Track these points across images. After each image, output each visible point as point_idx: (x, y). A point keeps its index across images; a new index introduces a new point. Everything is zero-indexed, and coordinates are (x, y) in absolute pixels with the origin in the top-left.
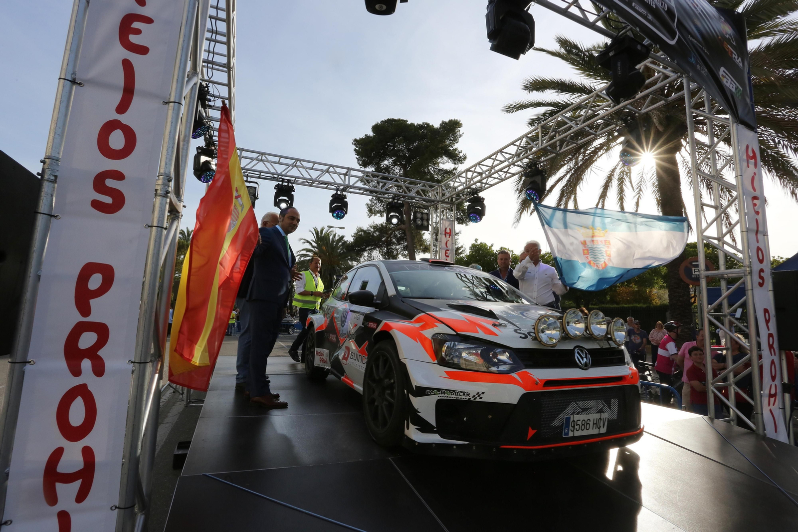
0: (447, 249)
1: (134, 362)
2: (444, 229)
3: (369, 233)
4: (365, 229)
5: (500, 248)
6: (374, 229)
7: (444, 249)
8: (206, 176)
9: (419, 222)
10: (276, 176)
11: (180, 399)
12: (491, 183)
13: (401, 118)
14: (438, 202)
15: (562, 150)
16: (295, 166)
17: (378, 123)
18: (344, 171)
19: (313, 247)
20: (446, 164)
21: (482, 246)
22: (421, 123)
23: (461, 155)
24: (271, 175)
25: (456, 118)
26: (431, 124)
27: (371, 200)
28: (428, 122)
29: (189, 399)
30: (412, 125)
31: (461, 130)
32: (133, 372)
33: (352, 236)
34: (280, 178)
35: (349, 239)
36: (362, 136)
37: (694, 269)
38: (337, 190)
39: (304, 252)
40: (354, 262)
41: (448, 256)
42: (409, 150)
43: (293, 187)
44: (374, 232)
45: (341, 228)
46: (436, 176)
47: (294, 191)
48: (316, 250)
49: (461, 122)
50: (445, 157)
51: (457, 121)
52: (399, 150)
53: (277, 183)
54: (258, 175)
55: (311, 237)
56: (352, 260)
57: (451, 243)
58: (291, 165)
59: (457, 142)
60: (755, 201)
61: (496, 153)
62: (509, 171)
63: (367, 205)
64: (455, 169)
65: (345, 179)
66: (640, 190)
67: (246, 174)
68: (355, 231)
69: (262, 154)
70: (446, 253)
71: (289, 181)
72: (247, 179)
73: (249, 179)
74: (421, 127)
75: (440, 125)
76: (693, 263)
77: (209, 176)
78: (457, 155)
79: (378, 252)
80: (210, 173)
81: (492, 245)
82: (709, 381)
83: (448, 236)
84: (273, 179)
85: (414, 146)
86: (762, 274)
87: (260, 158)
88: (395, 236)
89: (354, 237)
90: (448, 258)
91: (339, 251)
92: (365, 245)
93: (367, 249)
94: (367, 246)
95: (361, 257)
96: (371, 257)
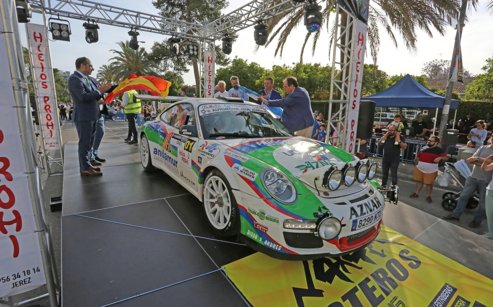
0: (210, 71)
1: (27, 173)
2: (208, 58)
3: (164, 47)
4: (160, 43)
5: (251, 62)
7: (207, 71)
9: (191, 52)
10: (83, 16)
12: (237, 29)
14: (204, 39)
18: (136, 14)
19: (122, 56)
21: (240, 61)
24: (78, 16)
32: (28, 177)
33: (151, 49)
34: (86, 18)
38: (132, 28)
40: (154, 68)
41: (210, 76)
43: (97, 25)
45: (142, 42)
46: (210, 5)
47: (99, 29)
48: (125, 59)
53: (84, 22)
54: (67, 15)
55: (120, 49)
56: (152, 66)
57: (213, 67)
58: (93, 8)
60: (358, 65)
61: (238, 10)
62: (246, 24)
65: (136, 20)
68: (153, 45)
70: (209, 74)
71: (93, 21)
72: (59, 17)
79: (171, 60)
81: (246, 61)
83: (210, 62)
84: (81, 19)
86: (355, 103)
89: (153, 49)
90: (210, 77)
91: (142, 59)
92: (161, 56)
93: (163, 59)
94: (163, 56)
95: (159, 64)
96: (166, 64)
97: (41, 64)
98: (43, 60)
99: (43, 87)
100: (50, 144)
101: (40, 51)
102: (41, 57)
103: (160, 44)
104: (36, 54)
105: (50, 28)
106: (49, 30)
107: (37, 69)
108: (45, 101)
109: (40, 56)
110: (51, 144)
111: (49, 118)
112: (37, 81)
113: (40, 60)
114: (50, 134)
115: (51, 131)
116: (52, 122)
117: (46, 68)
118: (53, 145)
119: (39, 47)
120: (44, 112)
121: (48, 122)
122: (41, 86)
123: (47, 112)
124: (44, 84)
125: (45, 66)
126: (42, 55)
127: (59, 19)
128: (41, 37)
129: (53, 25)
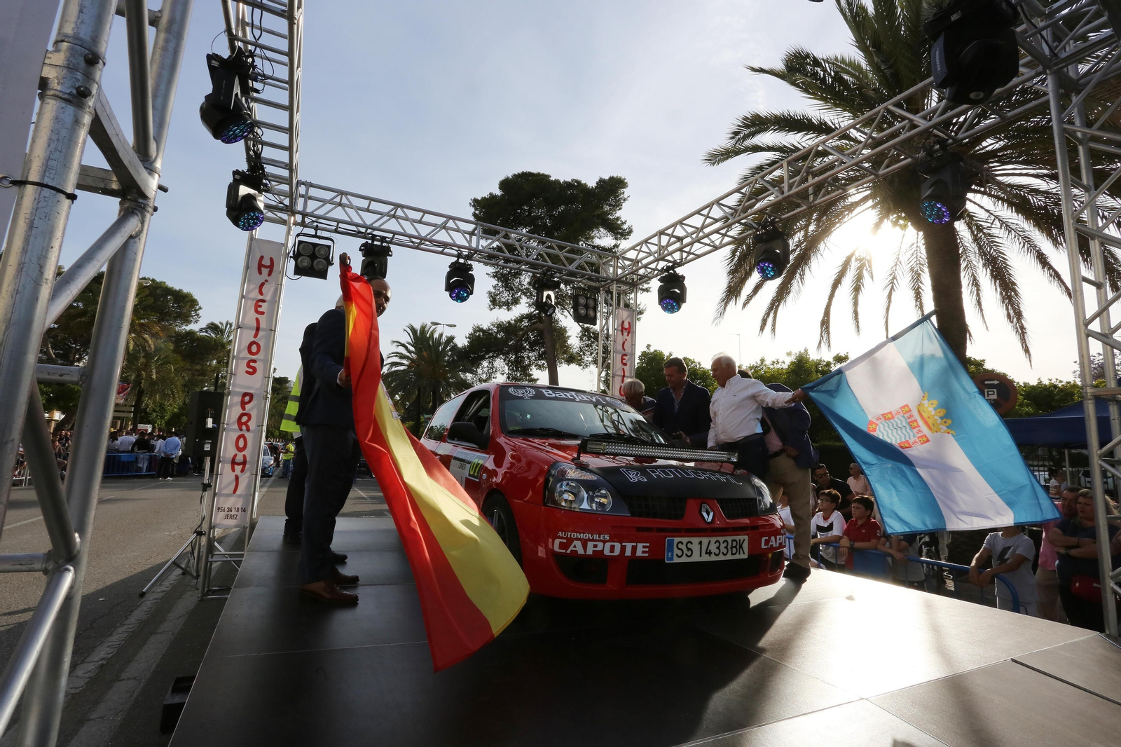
0: (624, 352)
2: (620, 322)
3: (491, 334)
4: (485, 327)
6: (497, 327)
7: (619, 353)
8: (248, 219)
9: (583, 312)
10: (363, 230)
11: (192, 587)
12: (698, 252)
13: (542, 172)
14: (613, 281)
15: (818, 201)
16: (394, 216)
17: (508, 178)
18: (471, 228)
19: (410, 352)
20: (604, 239)
21: (656, 355)
22: (570, 180)
23: (625, 227)
24: (354, 228)
25: (619, 175)
26: (583, 182)
27: (495, 287)
28: (579, 179)
29: (209, 587)
30: (557, 182)
31: (627, 192)
33: (467, 338)
34: (369, 234)
35: (462, 341)
36: (486, 194)
37: (988, 391)
38: (459, 256)
39: (396, 360)
40: (467, 374)
41: (625, 364)
42: (551, 217)
43: (389, 248)
44: (498, 332)
45: (450, 326)
47: (391, 256)
48: (415, 355)
49: (626, 181)
50: (601, 229)
51: (620, 178)
52: (537, 218)
53: (364, 241)
54: (334, 228)
55: (406, 338)
56: (465, 371)
57: (630, 344)
58: (388, 214)
59: (620, 209)
61: (710, 206)
63: (490, 293)
64: (616, 246)
66: (894, 278)
67: (315, 224)
68: (471, 331)
69: (342, 193)
70: (622, 359)
71: (383, 239)
72: (316, 233)
73: (319, 233)
74: (569, 185)
75: (597, 183)
76: (986, 383)
77: (252, 219)
78: (619, 227)
79: (502, 361)
80: (255, 215)
82: (1106, 573)
83: (625, 334)
84: (358, 234)
85: (559, 212)
87: (338, 200)
88: (528, 339)
89: (469, 338)
90: (624, 367)
91: (447, 358)
92: (484, 351)
93: (487, 357)
94: (487, 353)
95: (478, 367)
96: (492, 368)
97: (257, 320)
98: (262, 313)
99: (247, 372)
100: (226, 510)
101: (261, 293)
102: (260, 306)
103: (485, 329)
104: (253, 299)
105: (294, 251)
106: (291, 257)
107: (245, 330)
108: (243, 404)
109: (260, 303)
110: (230, 510)
111: (241, 444)
112: (238, 358)
113: (257, 311)
114: (234, 484)
115: (237, 478)
116: (244, 456)
117: (264, 330)
118: (233, 513)
119: (262, 285)
120: (234, 430)
121: (236, 455)
122: (243, 367)
123: (241, 430)
124: (252, 364)
125: (263, 325)
126: (263, 301)
127: (315, 236)
128: (271, 267)
129: (302, 246)
